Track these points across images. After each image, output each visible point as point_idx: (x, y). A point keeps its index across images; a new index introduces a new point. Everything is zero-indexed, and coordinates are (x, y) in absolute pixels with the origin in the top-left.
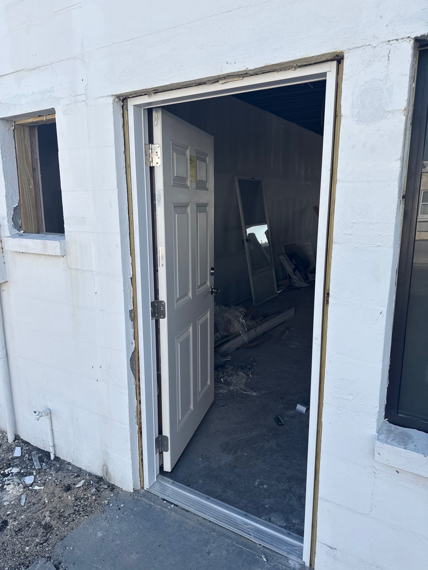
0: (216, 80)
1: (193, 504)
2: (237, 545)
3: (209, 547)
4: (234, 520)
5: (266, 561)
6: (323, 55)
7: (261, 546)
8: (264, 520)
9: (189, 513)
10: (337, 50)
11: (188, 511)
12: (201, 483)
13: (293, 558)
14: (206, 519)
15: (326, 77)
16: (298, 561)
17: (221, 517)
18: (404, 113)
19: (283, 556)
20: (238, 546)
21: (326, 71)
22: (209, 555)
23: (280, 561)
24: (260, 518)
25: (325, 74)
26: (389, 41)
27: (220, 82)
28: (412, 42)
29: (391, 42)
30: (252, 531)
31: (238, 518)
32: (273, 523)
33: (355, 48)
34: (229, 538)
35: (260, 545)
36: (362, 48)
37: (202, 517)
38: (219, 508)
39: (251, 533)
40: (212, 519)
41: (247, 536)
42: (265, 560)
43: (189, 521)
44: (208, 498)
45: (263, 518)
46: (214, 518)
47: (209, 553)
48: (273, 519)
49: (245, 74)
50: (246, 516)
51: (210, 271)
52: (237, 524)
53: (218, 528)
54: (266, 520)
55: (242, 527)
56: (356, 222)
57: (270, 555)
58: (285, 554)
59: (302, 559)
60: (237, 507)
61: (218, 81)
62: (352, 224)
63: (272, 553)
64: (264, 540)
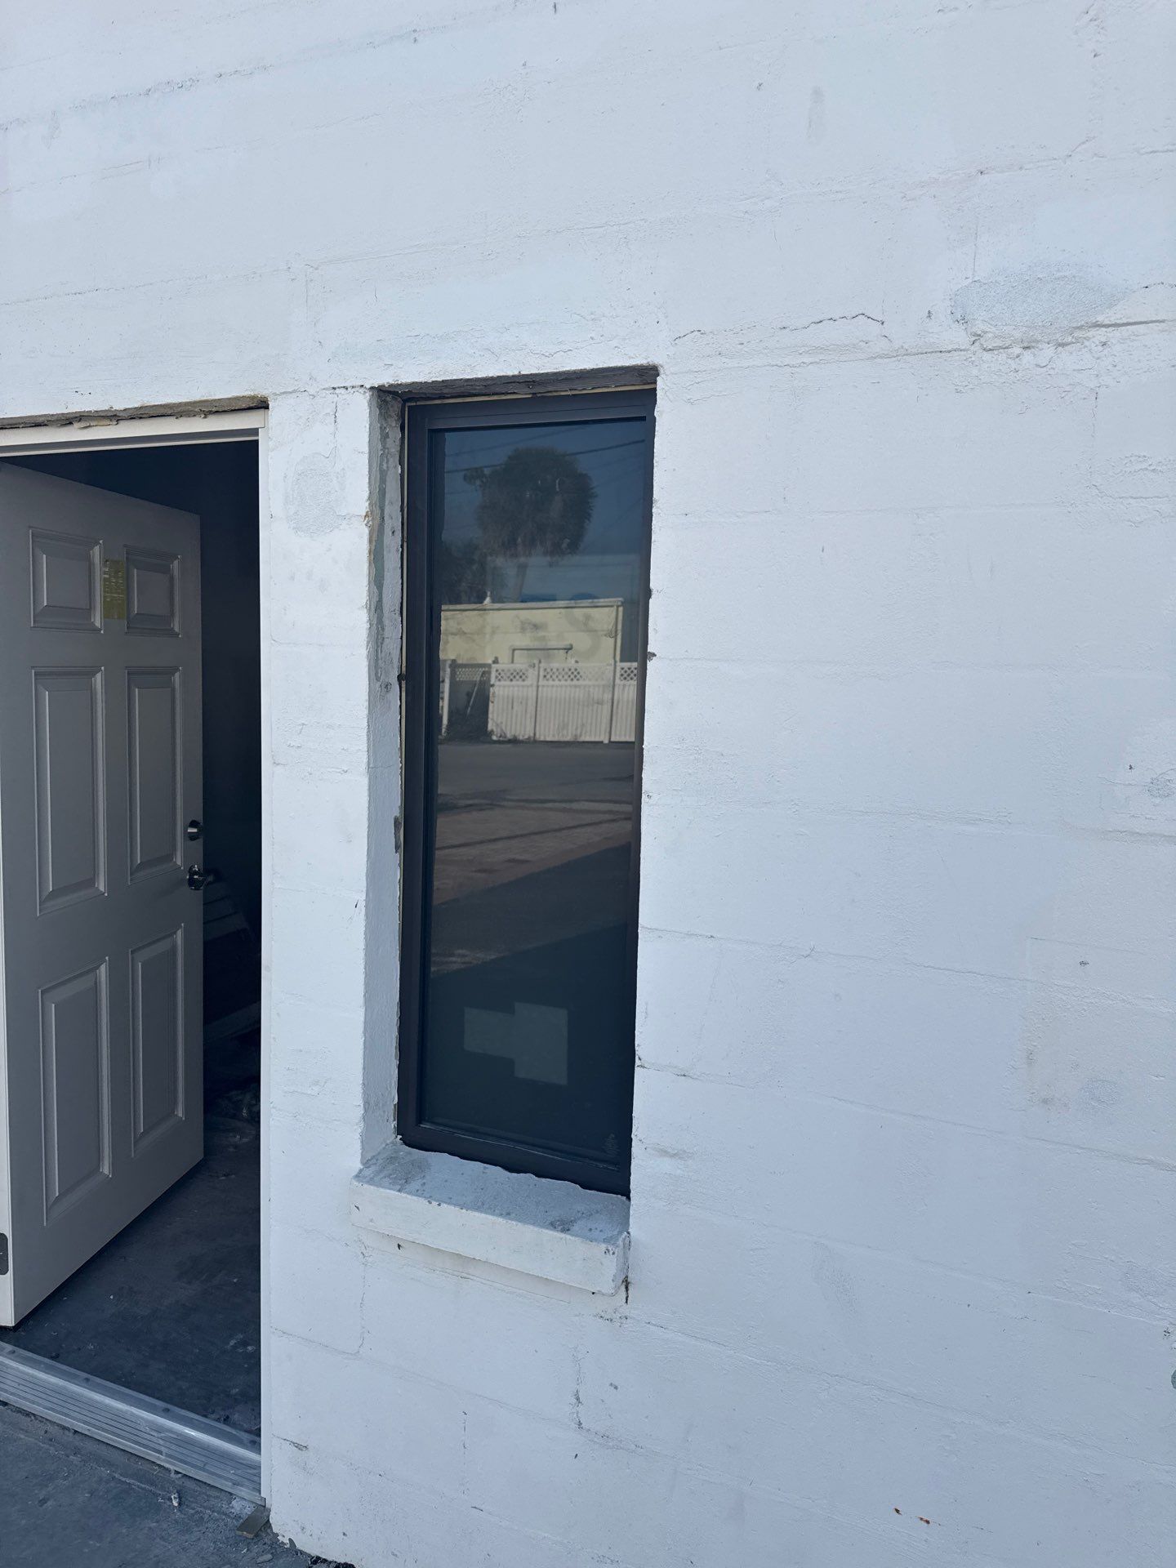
0: (67, 421)
1: (44, 1396)
2: (121, 1478)
3: (50, 1489)
4: (133, 1425)
5: (176, 1505)
6: (237, 399)
7: (180, 1475)
8: (214, 1420)
9: (29, 1419)
10: (256, 393)
11: (28, 1414)
12: (91, 1350)
13: (243, 1494)
14: (68, 1429)
15: (258, 435)
16: (252, 1499)
17: (102, 1419)
18: (366, 522)
19: (223, 1493)
20: (124, 1479)
21: (257, 427)
22: (41, 1506)
23: (213, 1502)
24: (205, 1416)
25: (255, 432)
26: (334, 388)
27: (76, 425)
28: (368, 394)
29: (337, 391)
30: (168, 1444)
31: (142, 1418)
32: (234, 1425)
33: (284, 393)
34: (109, 1464)
35: (177, 1472)
36: (294, 395)
37: (58, 1425)
38: (108, 1401)
39: (163, 1449)
40: (81, 1427)
41: (152, 1456)
42: (175, 1503)
43: (22, 1436)
44: (87, 1380)
45: (213, 1416)
46: (85, 1422)
47: (43, 1501)
48: (236, 1417)
49: (114, 417)
50: (166, 1413)
51: (186, 830)
52: (136, 1432)
53: (89, 1446)
54: (218, 1420)
55: (148, 1437)
56: (306, 723)
57: (190, 1491)
58: (227, 1486)
59: (260, 1492)
60: (158, 1398)
61: (71, 423)
62: (300, 727)
63: (199, 1489)
64: (189, 1460)
